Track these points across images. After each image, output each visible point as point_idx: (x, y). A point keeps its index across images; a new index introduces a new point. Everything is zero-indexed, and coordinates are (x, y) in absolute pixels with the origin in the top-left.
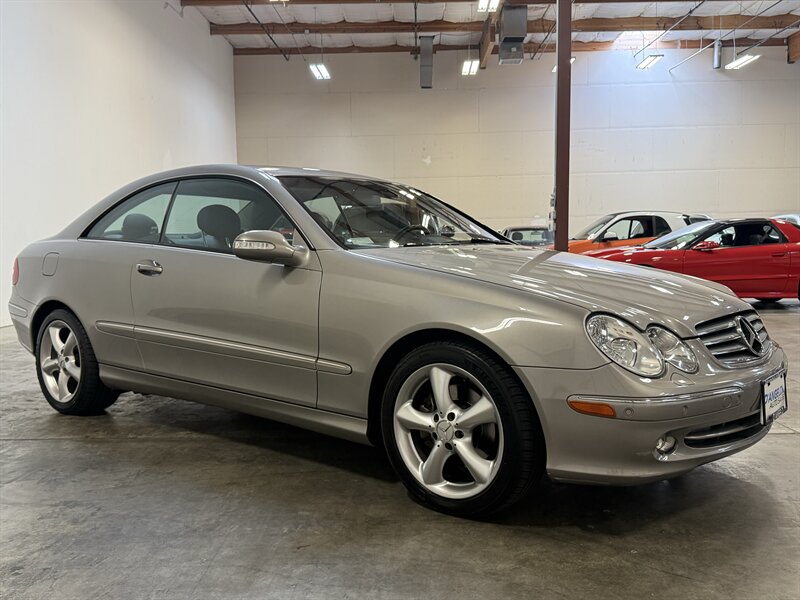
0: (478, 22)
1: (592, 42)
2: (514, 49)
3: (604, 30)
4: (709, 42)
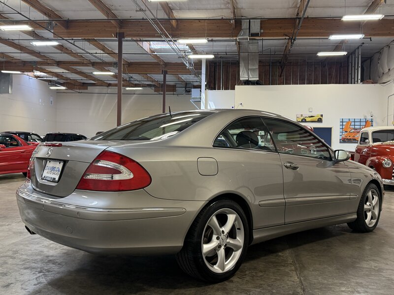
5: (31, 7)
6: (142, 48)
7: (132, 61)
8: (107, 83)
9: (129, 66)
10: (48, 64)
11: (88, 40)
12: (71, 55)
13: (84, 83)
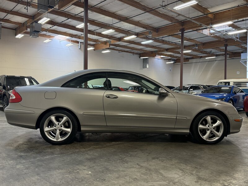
0: (20, 23)
1: (49, 36)
2: (36, 34)
3: (57, 34)
4: (78, 42)
5: (136, 26)
6: (202, 33)
7: (205, 42)
8: (199, 56)
9: (204, 45)
10: (162, 51)
11: (171, 36)
12: (169, 45)
13: (187, 58)
